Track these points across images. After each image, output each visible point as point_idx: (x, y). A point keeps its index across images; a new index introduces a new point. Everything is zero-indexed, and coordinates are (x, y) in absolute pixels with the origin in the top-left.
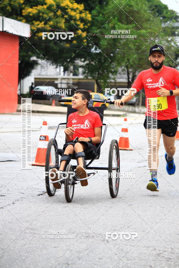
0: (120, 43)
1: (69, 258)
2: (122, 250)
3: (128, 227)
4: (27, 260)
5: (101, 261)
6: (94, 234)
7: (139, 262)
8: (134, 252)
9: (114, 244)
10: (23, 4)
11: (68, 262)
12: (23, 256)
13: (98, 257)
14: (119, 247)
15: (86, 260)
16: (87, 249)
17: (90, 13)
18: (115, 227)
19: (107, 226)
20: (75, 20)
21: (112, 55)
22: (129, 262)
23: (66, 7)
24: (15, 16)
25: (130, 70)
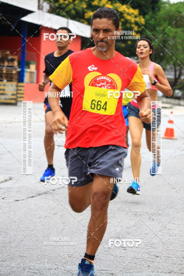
0: (169, 44)
1: (120, 233)
2: (165, 227)
3: (171, 208)
4: (84, 233)
5: (147, 236)
6: (142, 213)
7: (180, 238)
8: (176, 230)
9: (159, 222)
10: (86, 8)
11: (119, 236)
12: (81, 230)
13: (144, 233)
14: (163, 225)
15: (134, 235)
16: (135, 226)
17: (144, 17)
18: (160, 207)
19: (153, 206)
20: (131, 23)
21: (162, 54)
22: (171, 238)
23: (123, 12)
24: (78, 19)
25: (178, 68)
